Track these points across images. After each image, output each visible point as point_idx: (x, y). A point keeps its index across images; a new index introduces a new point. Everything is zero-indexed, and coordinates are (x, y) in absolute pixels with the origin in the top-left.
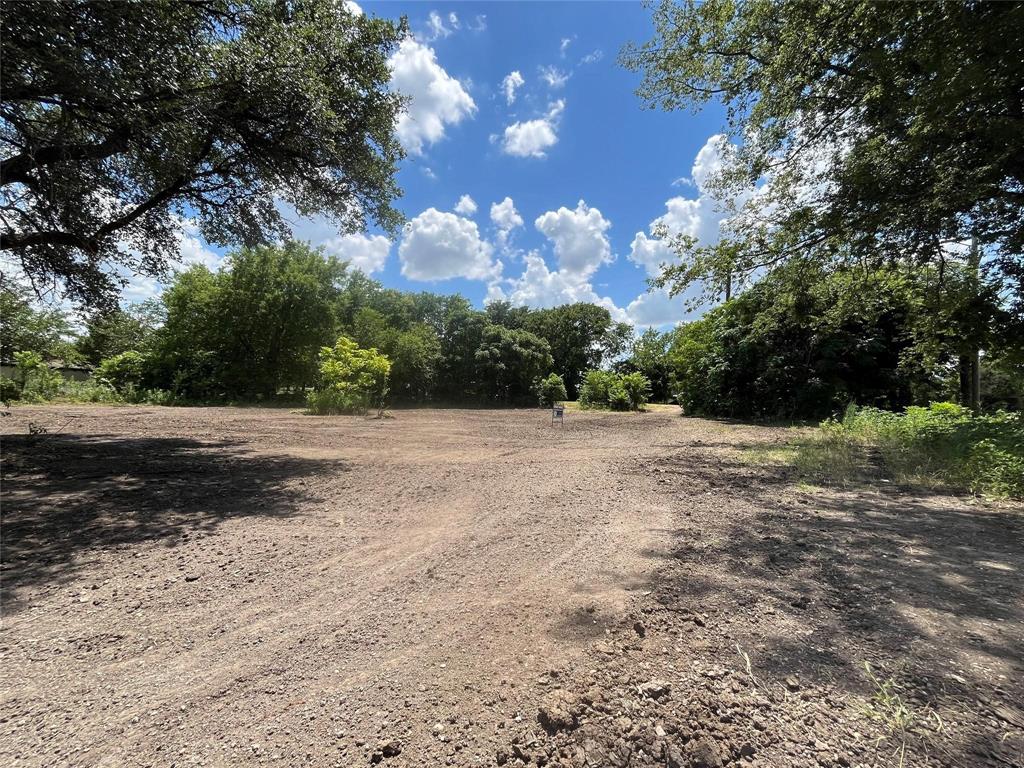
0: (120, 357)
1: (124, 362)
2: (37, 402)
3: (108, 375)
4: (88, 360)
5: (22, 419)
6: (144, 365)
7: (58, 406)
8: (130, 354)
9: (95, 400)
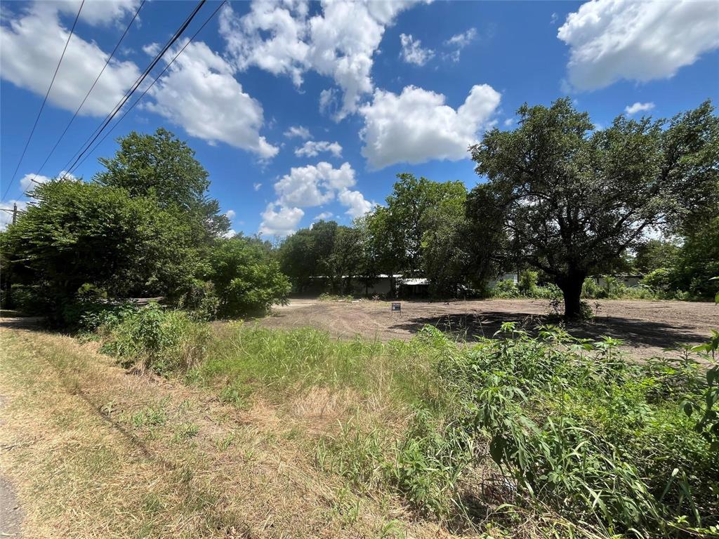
0: (654, 273)
1: (657, 275)
2: (615, 299)
3: (648, 283)
4: (640, 271)
5: (609, 308)
6: (669, 275)
7: (624, 301)
8: (660, 270)
9: (642, 297)
